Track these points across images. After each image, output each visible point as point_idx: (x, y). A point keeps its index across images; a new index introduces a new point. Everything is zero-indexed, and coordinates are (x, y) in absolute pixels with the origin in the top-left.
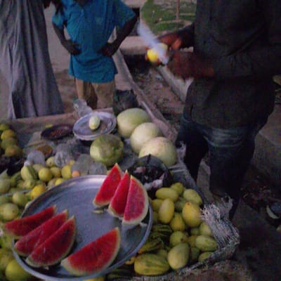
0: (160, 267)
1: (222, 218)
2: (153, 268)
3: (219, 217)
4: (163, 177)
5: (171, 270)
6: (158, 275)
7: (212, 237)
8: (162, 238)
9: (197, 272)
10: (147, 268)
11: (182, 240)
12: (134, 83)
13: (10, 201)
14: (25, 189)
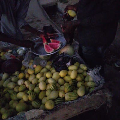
0: (75, 96)
2: (72, 97)
3: (96, 73)
4: (70, 61)
5: (79, 97)
6: (75, 100)
8: (74, 85)
9: (90, 97)
10: (69, 98)
11: (82, 85)
13: (11, 81)
14: (16, 75)
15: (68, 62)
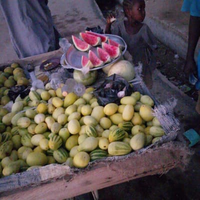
0: (125, 149)
1: (167, 114)
2: (120, 151)
3: (165, 112)
4: (125, 89)
5: (133, 151)
6: (124, 155)
7: (161, 127)
8: (126, 131)
9: (150, 151)
10: (116, 151)
11: (139, 131)
12: (104, 19)
13: (25, 116)
14: (33, 106)
15: (122, 90)
